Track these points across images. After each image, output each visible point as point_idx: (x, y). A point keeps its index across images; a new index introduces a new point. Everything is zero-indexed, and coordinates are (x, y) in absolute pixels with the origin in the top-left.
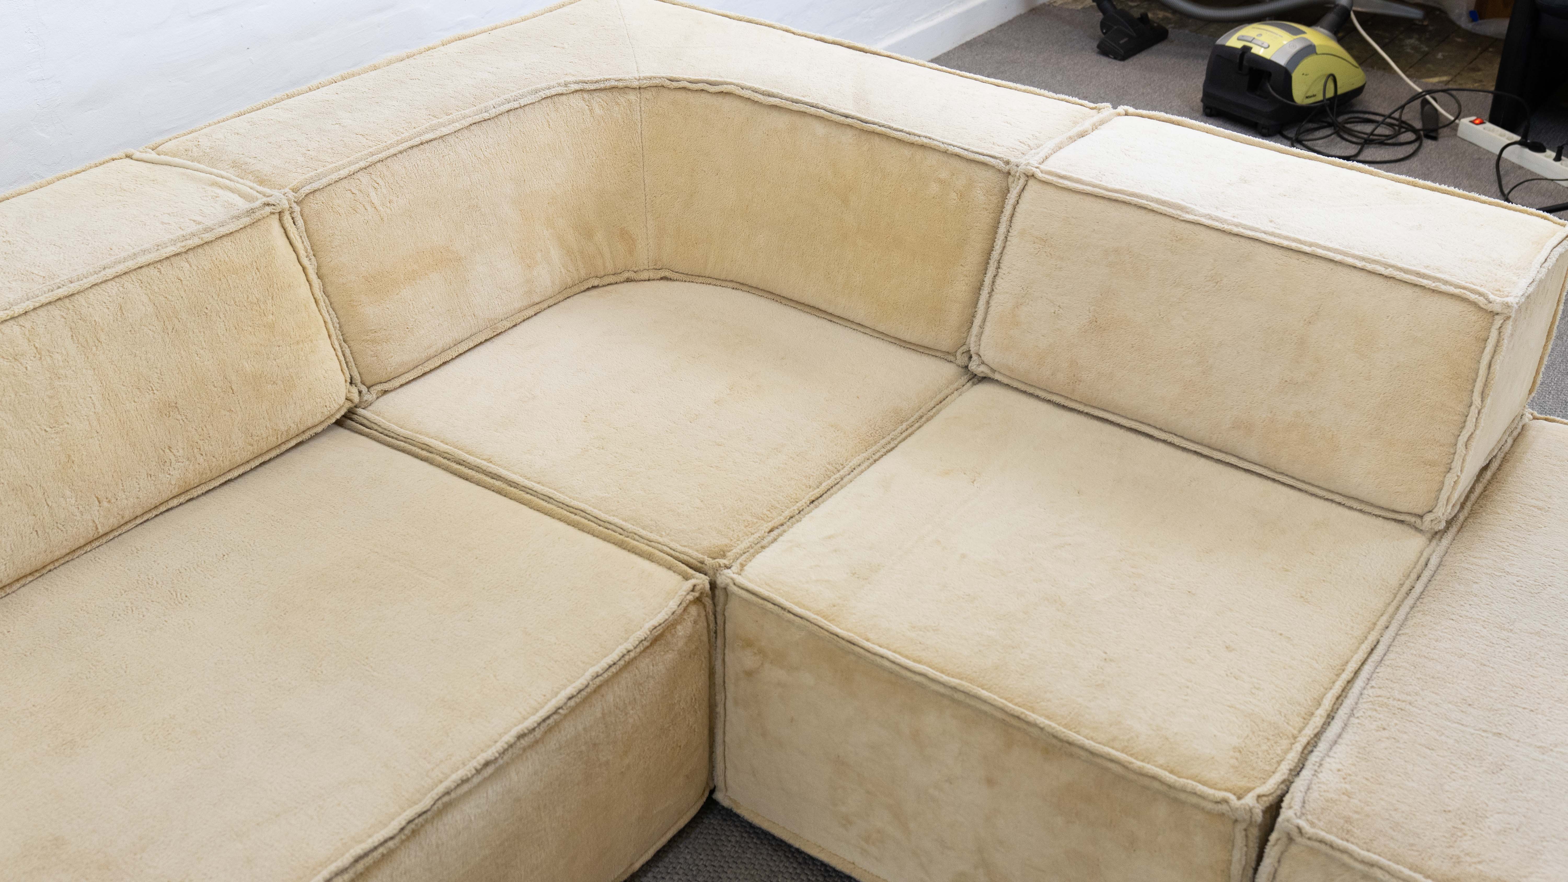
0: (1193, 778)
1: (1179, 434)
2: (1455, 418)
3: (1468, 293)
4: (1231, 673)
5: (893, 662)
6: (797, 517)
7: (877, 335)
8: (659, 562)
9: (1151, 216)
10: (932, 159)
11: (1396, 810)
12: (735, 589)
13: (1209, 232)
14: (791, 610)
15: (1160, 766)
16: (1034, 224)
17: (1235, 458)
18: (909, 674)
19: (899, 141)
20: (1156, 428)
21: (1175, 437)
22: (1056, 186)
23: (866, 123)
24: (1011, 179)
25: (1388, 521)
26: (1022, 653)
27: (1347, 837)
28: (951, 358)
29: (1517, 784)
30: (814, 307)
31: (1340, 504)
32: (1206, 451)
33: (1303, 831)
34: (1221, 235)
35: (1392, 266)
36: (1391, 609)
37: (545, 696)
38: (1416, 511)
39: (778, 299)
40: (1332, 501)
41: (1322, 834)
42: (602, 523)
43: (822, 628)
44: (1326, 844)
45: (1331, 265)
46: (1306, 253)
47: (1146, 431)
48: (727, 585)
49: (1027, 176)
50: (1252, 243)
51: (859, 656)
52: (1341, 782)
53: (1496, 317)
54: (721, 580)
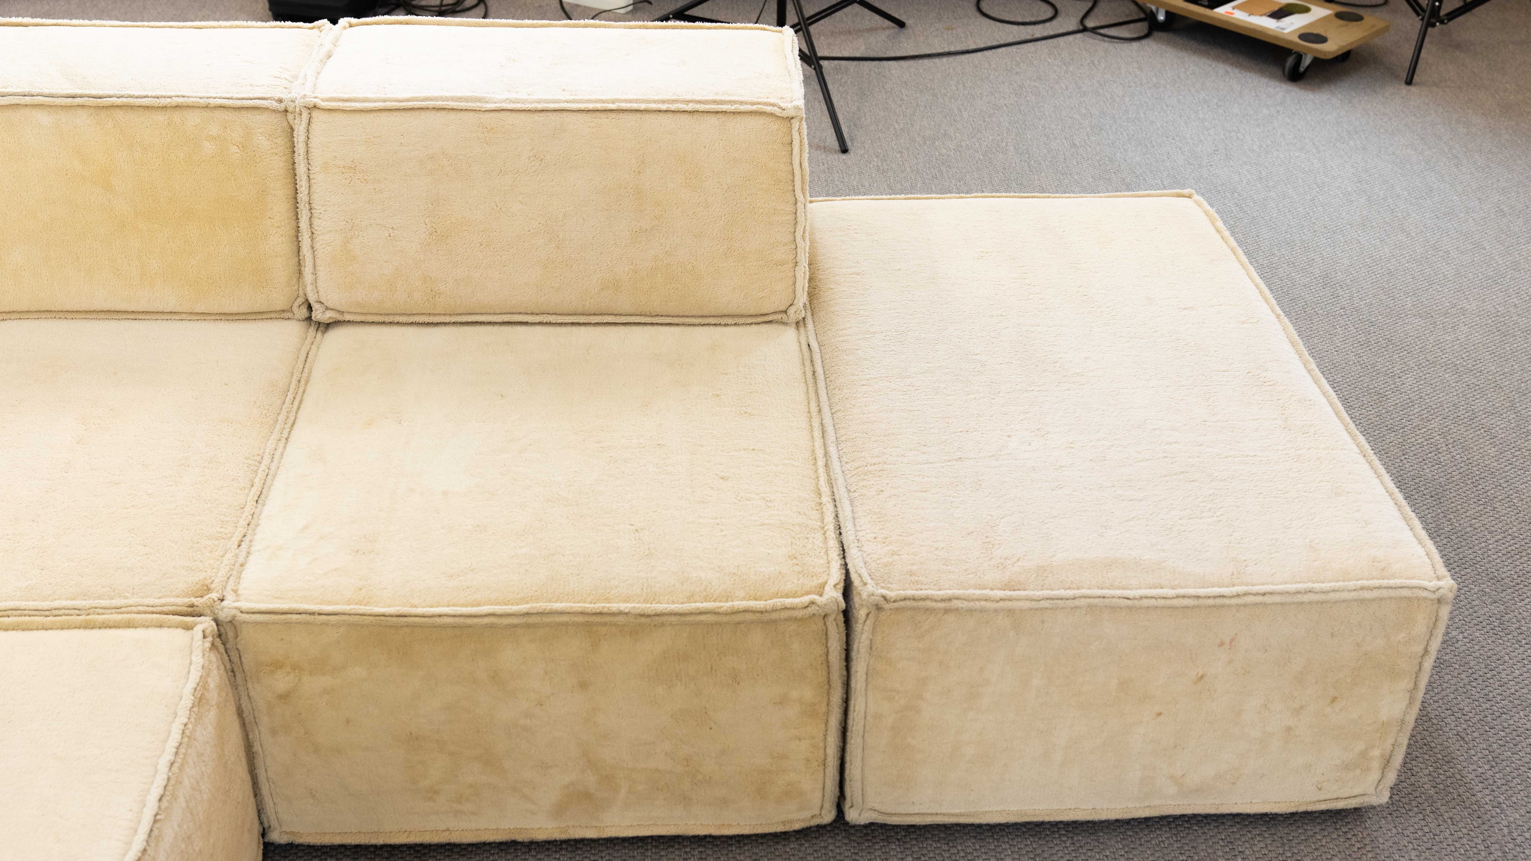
0: (776, 595)
1: (551, 312)
2: (787, 218)
3: (763, 107)
4: (742, 498)
5: (454, 616)
6: (253, 522)
7: (198, 318)
8: (146, 626)
9: (452, 115)
10: (194, 119)
11: (937, 549)
12: (246, 617)
13: (514, 115)
14: (321, 612)
15: (744, 599)
16: (336, 154)
17: (611, 316)
18: (475, 620)
19: (146, 108)
20: (528, 314)
21: (549, 316)
22: (344, 111)
23: (101, 98)
24: (290, 117)
25: (761, 325)
26: (563, 556)
27: (919, 586)
28: (290, 315)
29: (998, 490)
30: (109, 311)
31: (715, 325)
32: (582, 319)
33: (888, 598)
34: (528, 115)
35: (691, 101)
36: (812, 395)
37: (131, 810)
38: (781, 309)
39: (61, 315)
40: (708, 325)
41: (903, 593)
42: (47, 613)
43: (364, 615)
44: (910, 599)
45: (638, 115)
46: (612, 111)
47: (520, 320)
48: (234, 617)
49: (309, 109)
50: (559, 114)
51: (414, 626)
52: (884, 547)
53: (792, 121)
54: (223, 616)
